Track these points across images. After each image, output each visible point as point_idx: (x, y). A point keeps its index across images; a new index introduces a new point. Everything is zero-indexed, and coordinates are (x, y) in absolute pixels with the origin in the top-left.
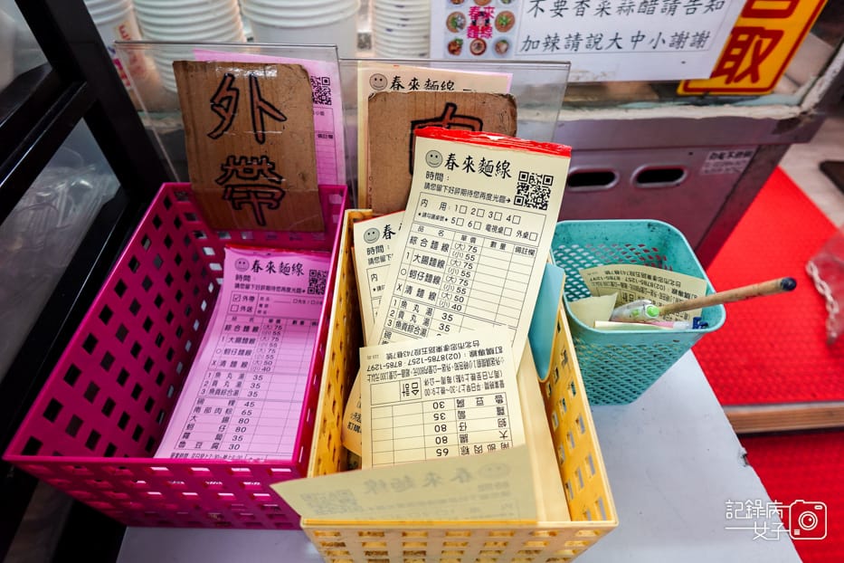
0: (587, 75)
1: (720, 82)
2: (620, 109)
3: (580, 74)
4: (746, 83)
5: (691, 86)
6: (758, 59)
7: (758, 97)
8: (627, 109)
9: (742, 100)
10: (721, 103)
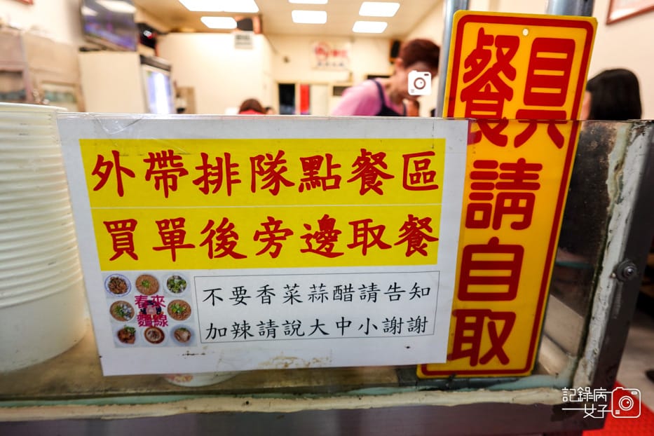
0: (295, 361)
1: (463, 364)
2: (351, 396)
3: (289, 361)
4: (494, 364)
5: (430, 369)
6: (498, 342)
7: (517, 379)
8: (359, 396)
9: (499, 382)
10: (476, 386)
